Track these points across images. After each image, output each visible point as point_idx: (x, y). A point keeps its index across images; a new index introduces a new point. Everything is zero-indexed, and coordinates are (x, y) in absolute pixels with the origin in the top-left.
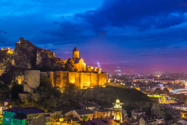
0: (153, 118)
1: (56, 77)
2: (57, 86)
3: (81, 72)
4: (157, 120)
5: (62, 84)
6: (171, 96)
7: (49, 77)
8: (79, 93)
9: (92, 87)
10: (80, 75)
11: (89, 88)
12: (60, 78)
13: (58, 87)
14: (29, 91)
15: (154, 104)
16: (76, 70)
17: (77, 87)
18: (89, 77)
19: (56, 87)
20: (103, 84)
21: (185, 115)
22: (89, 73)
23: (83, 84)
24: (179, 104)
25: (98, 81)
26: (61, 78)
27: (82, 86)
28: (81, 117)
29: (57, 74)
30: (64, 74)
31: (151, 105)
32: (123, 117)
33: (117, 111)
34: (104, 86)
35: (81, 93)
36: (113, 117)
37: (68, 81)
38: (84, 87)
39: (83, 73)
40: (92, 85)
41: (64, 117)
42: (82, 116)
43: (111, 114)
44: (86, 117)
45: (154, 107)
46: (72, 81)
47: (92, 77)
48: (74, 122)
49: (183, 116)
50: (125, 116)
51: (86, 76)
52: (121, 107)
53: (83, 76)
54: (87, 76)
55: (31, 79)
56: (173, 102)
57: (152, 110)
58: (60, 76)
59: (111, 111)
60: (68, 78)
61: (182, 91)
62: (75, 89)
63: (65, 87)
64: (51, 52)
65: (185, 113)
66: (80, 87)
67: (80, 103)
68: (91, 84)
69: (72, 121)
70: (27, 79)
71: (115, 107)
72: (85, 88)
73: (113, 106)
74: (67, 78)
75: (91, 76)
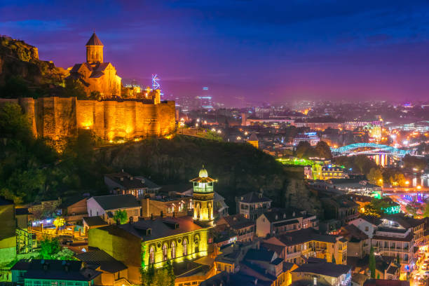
0: (290, 216)
1: (42, 112)
2: (45, 135)
3: (107, 99)
4: (300, 219)
5: (58, 131)
6: (333, 161)
7: (24, 112)
8: (104, 154)
9: (136, 140)
10: (106, 107)
11: (130, 143)
12: (53, 115)
13: (49, 139)
15: (293, 182)
16: (95, 96)
17: (100, 139)
18: (130, 114)
19: (42, 139)
20: (166, 131)
21: (366, 207)
22: (129, 104)
23: (115, 130)
24: (354, 180)
25: (153, 124)
26: (56, 113)
27: (111, 135)
28: (110, 215)
29: (45, 105)
30: (65, 104)
31: (286, 183)
32: (216, 212)
33: (200, 198)
34: (168, 137)
35: (109, 155)
36: (191, 214)
37: (76, 123)
38: (117, 138)
39: (114, 103)
40: (139, 134)
41: (65, 215)
42: (113, 212)
43: (186, 206)
44: (121, 215)
45: (292, 189)
46: (87, 124)
47: (138, 113)
48: (92, 227)
49: (363, 210)
50: (220, 211)
51: (122, 111)
52: (210, 189)
53: (113, 108)
54: (125, 110)
56: (339, 175)
57: (287, 196)
58: (52, 109)
59: (187, 199)
60: (75, 116)
61: (363, 149)
62: (94, 144)
63: (67, 138)
64: (28, 46)
65: (367, 203)
66: (106, 139)
67: (107, 180)
68: (135, 132)
69: (85, 225)
71: (196, 189)
72: (120, 142)
73: (191, 186)
74: (71, 114)
75: (134, 112)
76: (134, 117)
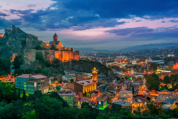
0: (111, 80)
1: (46, 54)
3: (62, 50)
4: (113, 80)
8: (62, 65)
9: (70, 61)
10: (62, 52)
11: (68, 62)
12: (49, 54)
13: (49, 61)
14: (29, 63)
15: (109, 71)
17: (60, 61)
18: (68, 54)
19: (47, 61)
20: (77, 59)
22: (68, 52)
23: (64, 59)
25: (74, 57)
27: (63, 60)
28: (69, 80)
29: (47, 52)
30: (52, 51)
34: (78, 60)
35: (63, 65)
37: (55, 56)
38: (65, 61)
39: (64, 51)
40: (70, 59)
45: (109, 73)
46: (57, 57)
47: (70, 54)
51: (66, 53)
53: (64, 53)
55: (30, 55)
57: (108, 75)
67: (65, 71)
68: (69, 59)
69: (62, 83)
70: (27, 55)
72: (66, 61)
74: (54, 54)
76: (69, 55)
